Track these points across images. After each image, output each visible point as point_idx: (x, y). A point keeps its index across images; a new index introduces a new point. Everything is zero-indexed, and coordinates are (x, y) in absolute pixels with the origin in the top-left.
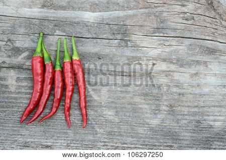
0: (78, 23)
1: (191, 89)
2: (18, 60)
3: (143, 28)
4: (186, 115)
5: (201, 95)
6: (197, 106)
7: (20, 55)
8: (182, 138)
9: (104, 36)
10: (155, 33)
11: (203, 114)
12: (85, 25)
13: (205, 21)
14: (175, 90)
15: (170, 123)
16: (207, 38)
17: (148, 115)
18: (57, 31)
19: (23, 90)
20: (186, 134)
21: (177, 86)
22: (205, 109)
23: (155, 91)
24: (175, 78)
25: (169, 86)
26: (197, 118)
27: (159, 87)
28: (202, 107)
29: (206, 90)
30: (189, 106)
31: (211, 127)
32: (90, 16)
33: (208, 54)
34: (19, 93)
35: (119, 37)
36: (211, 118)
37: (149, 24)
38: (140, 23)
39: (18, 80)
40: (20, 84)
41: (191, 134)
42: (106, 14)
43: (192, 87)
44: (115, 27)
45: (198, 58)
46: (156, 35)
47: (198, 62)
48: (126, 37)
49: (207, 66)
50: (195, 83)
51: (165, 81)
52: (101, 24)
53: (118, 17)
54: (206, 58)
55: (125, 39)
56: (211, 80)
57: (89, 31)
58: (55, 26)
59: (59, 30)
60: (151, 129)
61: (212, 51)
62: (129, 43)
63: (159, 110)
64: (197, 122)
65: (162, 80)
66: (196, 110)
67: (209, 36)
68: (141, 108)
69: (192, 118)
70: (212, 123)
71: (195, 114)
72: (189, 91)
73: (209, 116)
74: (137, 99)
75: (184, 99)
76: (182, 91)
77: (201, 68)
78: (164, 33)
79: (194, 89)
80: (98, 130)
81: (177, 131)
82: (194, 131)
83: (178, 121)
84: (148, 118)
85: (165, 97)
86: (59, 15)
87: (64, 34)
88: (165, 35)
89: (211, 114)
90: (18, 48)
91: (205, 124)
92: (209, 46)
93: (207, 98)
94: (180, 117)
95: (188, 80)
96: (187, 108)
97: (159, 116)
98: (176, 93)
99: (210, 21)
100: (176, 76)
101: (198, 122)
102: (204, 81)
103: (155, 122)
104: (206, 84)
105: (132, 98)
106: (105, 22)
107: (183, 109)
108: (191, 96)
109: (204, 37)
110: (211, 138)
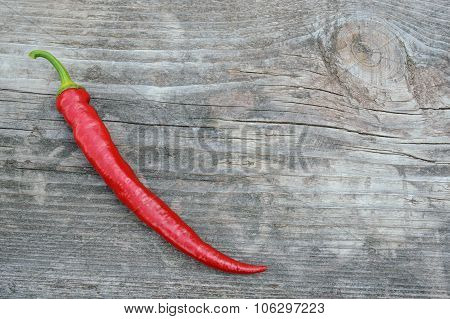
0: (138, 103)
1: (304, 201)
2: (48, 159)
3: (234, 109)
4: (297, 239)
5: (320, 209)
6: (313, 226)
7: (52, 150)
8: (291, 273)
9: (177, 122)
10: (252, 117)
11: (322, 238)
12: (149, 105)
13: (325, 98)
14: (281, 201)
15: (273, 252)
16: (329, 124)
17: (241, 240)
18: (107, 115)
19: (56, 203)
20: (298, 268)
21: (284, 196)
22: (326, 230)
23: (252, 204)
24: (282, 184)
25: (273, 196)
26: (314, 243)
27: (257, 198)
28: (321, 226)
29: (327, 201)
30: (301, 226)
31: (334, 256)
32: (155, 93)
33: (329, 148)
34: (50, 207)
35: (199, 123)
36: (335, 243)
37: (243, 104)
38: (230, 103)
39: (49, 187)
40: (51, 194)
41: (303, 268)
42: (179, 90)
43: (307, 196)
44: (193, 109)
45: (316, 154)
46: (254, 120)
47: (315, 161)
48: (209, 122)
49: (328, 167)
50: (310, 191)
51: (266, 188)
52: (171, 103)
53: (197, 94)
54: (327, 154)
55: (208, 126)
56: (335, 186)
57: (153, 114)
58: (104, 107)
59: (111, 114)
61: (335, 144)
63: (257, 232)
65: (263, 187)
66: (312, 231)
67: (331, 120)
68: (230, 229)
69: (306, 244)
70: (335, 251)
71: (310, 237)
73: (331, 240)
74: (225, 216)
75: (295, 215)
76: (291, 203)
77: (321, 168)
78: (265, 118)
79: (309, 200)
80: (166, 262)
81: (283, 262)
82: (309, 263)
83: (285, 248)
84: (240, 244)
85: (266, 213)
86: (109, 91)
87: (118, 119)
88: (267, 120)
89: (333, 237)
90: (49, 140)
91: (325, 252)
92: (332, 136)
93: (327, 213)
94: (288, 242)
95: (299, 187)
96: (298, 229)
97: (257, 241)
98: (283, 206)
99: (333, 99)
100: (283, 181)
101: (315, 249)
102: (323, 189)
103: (251, 250)
104: (326, 193)
105: (217, 214)
106: (178, 101)
107: (293, 231)
108: (305, 210)
109: (323, 123)
110: (334, 272)
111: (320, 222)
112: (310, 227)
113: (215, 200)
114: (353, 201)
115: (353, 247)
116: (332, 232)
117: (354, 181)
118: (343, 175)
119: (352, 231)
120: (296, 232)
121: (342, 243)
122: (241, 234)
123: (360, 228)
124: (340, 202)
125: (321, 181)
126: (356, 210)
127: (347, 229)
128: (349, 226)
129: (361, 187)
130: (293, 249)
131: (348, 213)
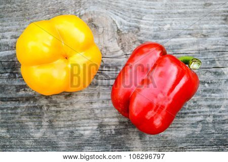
111: (74, 118)
112: (69, 121)
113: (19, 111)
114: (91, 105)
115: (92, 130)
117: (92, 95)
119: (91, 121)
120: (62, 124)
121: (85, 128)
122: (33, 127)
123: (95, 119)
124: (84, 107)
125: (74, 96)
126: (92, 110)
127: (88, 121)
128: (89, 119)
129: (95, 98)
130: (60, 133)
131: (89, 112)
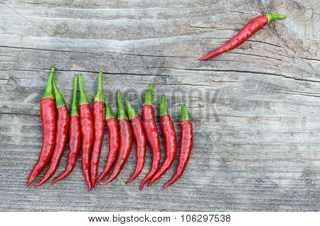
0: (101, 55)
1: (249, 138)
2: (23, 104)
3: (185, 59)
4: (244, 172)
5: (262, 145)
6: (257, 160)
7: (26, 97)
8: (238, 201)
9: (136, 71)
10: (201, 66)
11: (265, 170)
12: (110, 56)
13: (265, 49)
14: (228, 139)
15: (223, 183)
16: (269, 71)
17: (194, 173)
18: (74, 66)
19: (30, 143)
20: (244, 196)
21: (231, 134)
22: (268, 163)
23: (203, 141)
24: (229, 124)
25: (221, 134)
26: (258, 175)
27: (208, 136)
28: (263, 160)
29: (268, 139)
30: (246, 160)
31: (276, 186)
32: (116, 46)
33: (269, 92)
34: (25, 146)
35: (155, 71)
36: (276, 175)
37: (193, 55)
38: (181, 54)
39: (24, 129)
40: (26, 135)
41: (249, 197)
42: (137, 43)
43: (251, 135)
44: (150, 59)
45: (258, 97)
46: (203, 68)
47: (257, 103)
48: (164, 71)
49: (269, 108)
50: (253, 130)
51: (215, 127)
52: (131, 55)
53: (153, 47)
54: (267, 98)
55: (163, 74)
56: (275, 125)
57: (115, 64)
58: (72, 59)
59: (77, 64)
60: (198, 191)
61: (275, 89)
62: (167, 79)
63: (208, 166)
64: (257, 181)
65: (212, 127)
66: (256, 164)
67: (271, 68)
69: (252, 176)
70: (276, 181)
71: (254, 170)
72: (247, 141)
73: (272, 172)
75: (240, 150)
76: (237, 141)
77: (262, 110)
78: (213, 67)
79: (253, 137)
80: (129, 193)
81: (231, 192)
82: (254, 193)
83: (232, 180)
84: (193, 176)
85: (215, 149)
86: (76, 45)
87: (84, 69)
88: (215, 69)
89: (275, 169)
90: (23, 88)
91: (267, 183)
92: (272, 82)
93: (269, 149)
94: (236, 174)
95: (244, 127)
96: (244, 163)
97: (208, 174)
98: (230, 143)
99: (272, 50)
100: (230, 121)
101: (259, 180)
102: (265, 127)
103: (202, 181)
104: (268, 131)
106: (136, 53)
107: (240, 164)
108: (249, 147)
109: (264, 71)
110: (276, 200)
112: (255, 161)
114: (291, 137)
115: (292, 178)
116: (274, 164)
117: (292, 121)
118: (282, 115)
119: (291, 164)
120: (242, 165)
121: (282, 174)
122: (194, 168)
123: (297, 161)
124: (280, 139)
125: (263, 121)
126: (294, 145)
127: (286, 163)
128: (288, 160)
129: (298, 126)
130: (240, 180)
131: (288, 148)
